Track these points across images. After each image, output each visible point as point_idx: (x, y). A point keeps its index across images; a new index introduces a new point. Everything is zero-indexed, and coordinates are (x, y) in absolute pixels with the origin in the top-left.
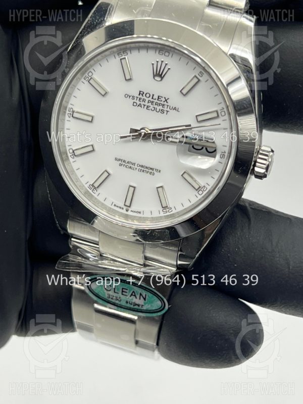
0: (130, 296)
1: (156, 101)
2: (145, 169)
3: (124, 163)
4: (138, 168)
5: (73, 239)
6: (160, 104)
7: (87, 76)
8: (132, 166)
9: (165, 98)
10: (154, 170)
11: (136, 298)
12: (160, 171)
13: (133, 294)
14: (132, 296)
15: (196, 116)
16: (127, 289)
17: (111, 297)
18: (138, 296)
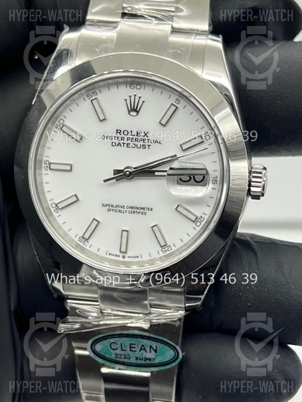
0: (140, 351)
2: (135, 210)
3: (112, 208)
4: (128, 210)
5: (68, 301)
7: (59, 124)
10: (146, 209)
11: (146, 352)
12: (151, 210)
13: (143, 348)
14: (142, 351)
15: (181, 145)
16: (135, 344)
17: (119, 356)
18: (148, 349)
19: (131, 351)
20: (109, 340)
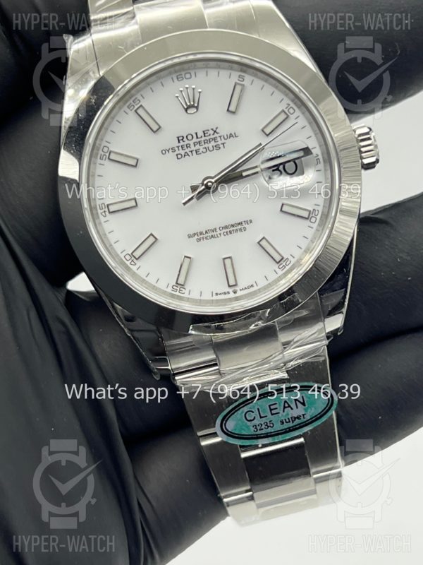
0: (284, 411)
1: (203, 138)
2: (231, 229)
3: (202, 236)
4: (222, 232)
6: (209, 140)
7: (103, 153)
8: (213, 234)
9: (212, 129)
10: (244, 223)
11: (292, 409)
12: (251, 221)
13: (286, 405)
14: (286, 410)
15: (263, 131)
16: (276, 404)
17: (258, 428)
18: (293, 405)
19: (272, 414)
20: (241, 410)
